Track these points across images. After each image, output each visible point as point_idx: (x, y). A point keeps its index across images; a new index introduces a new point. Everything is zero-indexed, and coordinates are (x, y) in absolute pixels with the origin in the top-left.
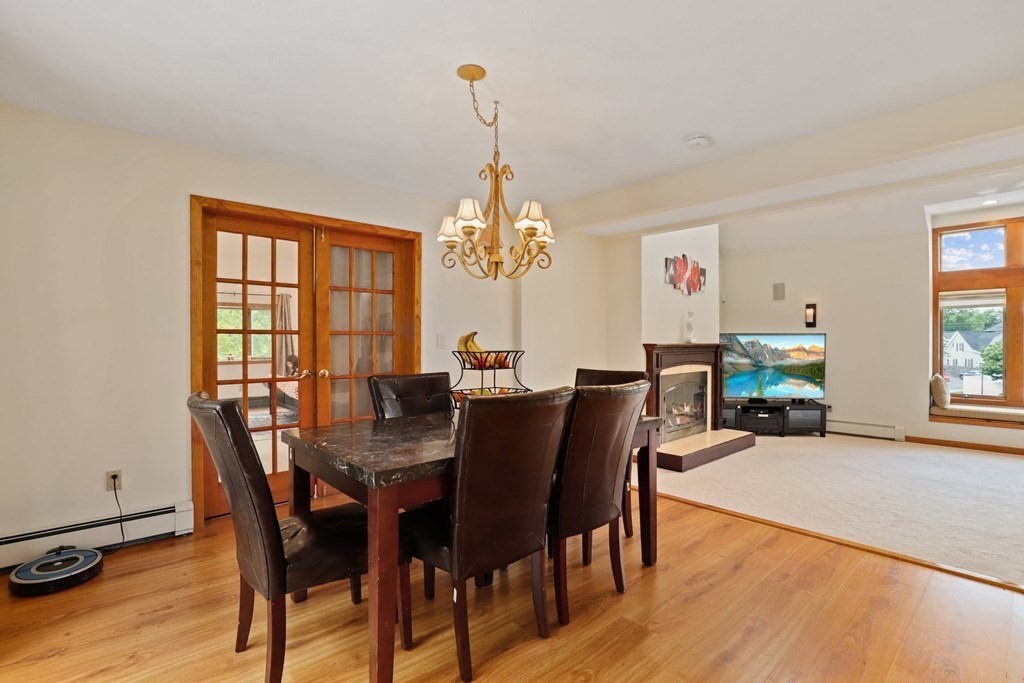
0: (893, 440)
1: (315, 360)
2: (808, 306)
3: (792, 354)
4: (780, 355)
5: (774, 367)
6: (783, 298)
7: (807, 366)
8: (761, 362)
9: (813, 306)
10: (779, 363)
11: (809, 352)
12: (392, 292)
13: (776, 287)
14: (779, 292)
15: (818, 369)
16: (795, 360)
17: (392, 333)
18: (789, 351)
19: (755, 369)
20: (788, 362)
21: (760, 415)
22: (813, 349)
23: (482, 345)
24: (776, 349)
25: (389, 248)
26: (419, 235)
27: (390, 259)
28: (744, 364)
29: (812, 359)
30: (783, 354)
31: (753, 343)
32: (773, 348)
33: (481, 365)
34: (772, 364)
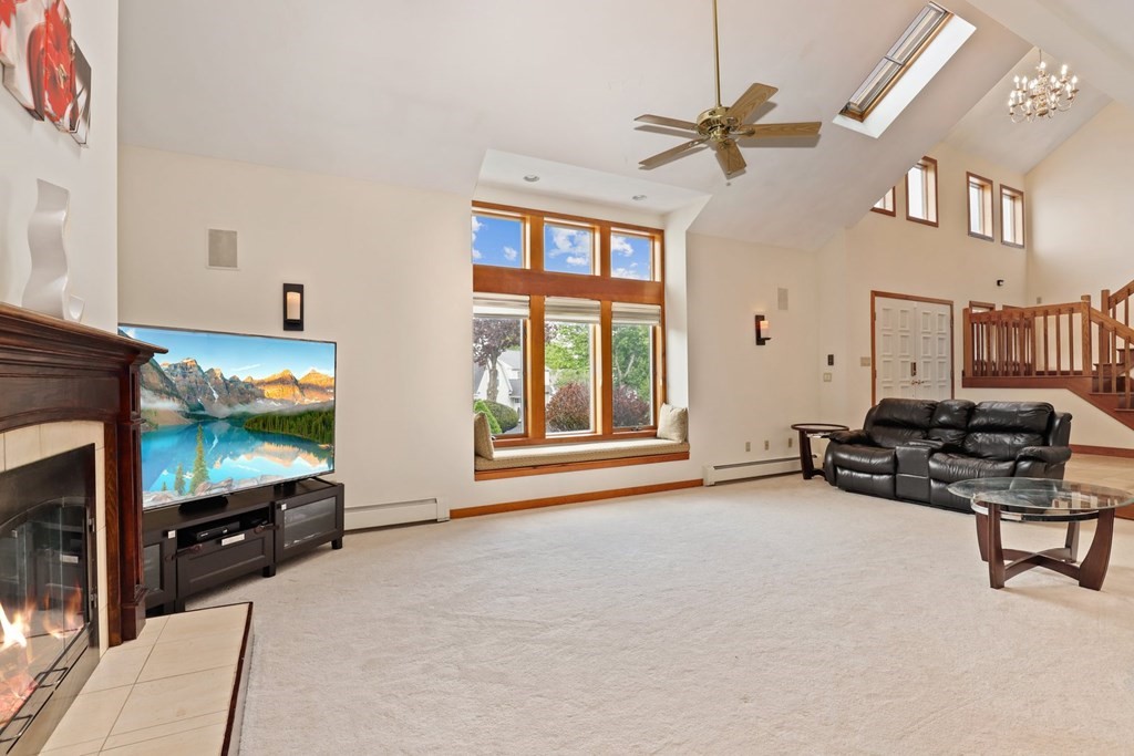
0: (435, 521)
2: (288, 288)
3: (269, 391)
4: (242, 392)
5: (230, 419)
6: (232, 263)
7: (301, 415)
8: (202, 408)
9: (299, 289)
10: (240, 409)
11: (303, 387)
13: (215, 237)
14: (222, 250)
15: (324, 422)
16: (273, 402)
18: (262, 383)
19: (190, 422)
20: (259, 407)
21: (225, 542)
22: (313, 381)
24: (234, 380)
28: (167, 412)
29: (311, 400)
30: (247, 391)
31: (184, 367)
32: (227, 377)
34: (225, 411)
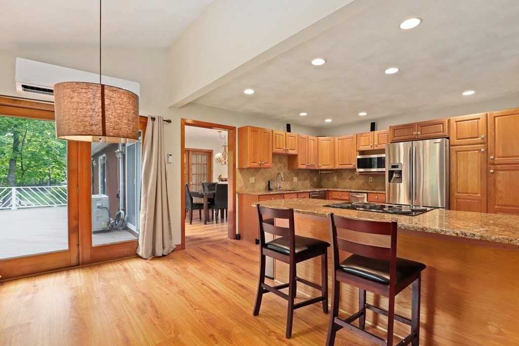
1: (189, 180)
12: (206, 164)
17: (206, 174)
23: (223, 177)
25: (205, 154)
26: (213, 151)
27: (205, 156)
33: (222, 181)
